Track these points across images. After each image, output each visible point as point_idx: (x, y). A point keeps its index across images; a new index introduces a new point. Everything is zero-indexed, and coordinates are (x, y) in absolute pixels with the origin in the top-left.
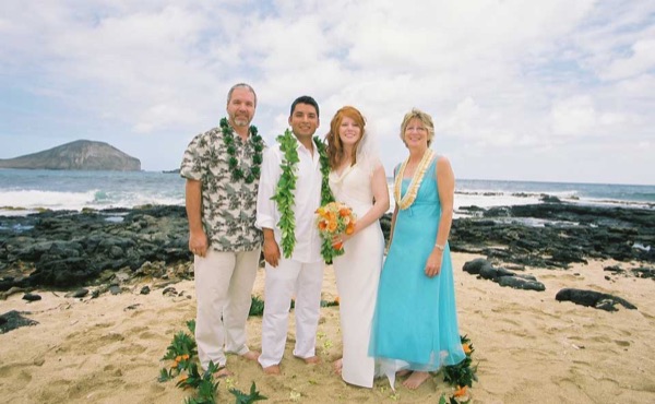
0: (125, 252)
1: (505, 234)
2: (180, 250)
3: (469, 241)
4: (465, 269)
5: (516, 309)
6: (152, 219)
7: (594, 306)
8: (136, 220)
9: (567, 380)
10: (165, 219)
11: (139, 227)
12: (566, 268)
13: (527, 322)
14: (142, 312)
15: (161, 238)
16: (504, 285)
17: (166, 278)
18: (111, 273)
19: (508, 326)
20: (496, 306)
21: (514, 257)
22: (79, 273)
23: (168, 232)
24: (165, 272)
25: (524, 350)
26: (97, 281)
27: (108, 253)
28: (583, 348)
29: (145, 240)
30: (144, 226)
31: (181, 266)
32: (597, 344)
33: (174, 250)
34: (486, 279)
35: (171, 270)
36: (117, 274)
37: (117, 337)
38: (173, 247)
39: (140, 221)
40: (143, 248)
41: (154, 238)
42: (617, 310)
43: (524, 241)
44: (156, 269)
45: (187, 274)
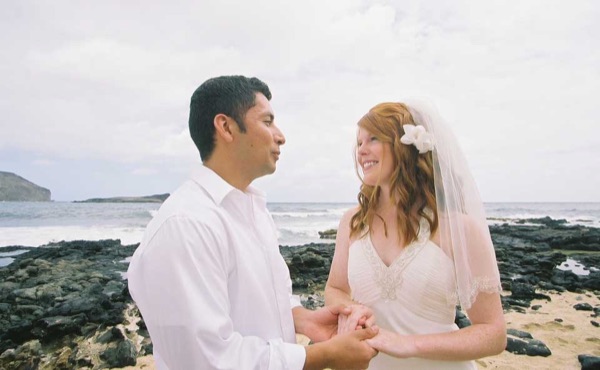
2: (67, 320)
8: (23, 266)
10: (62, 262)
11: (26, 275)
15: (51, 293)
23: (63, 281)
29: (28, 298)
30: (33, 274)
31: (66, 347)
33: (58, 320)
35: (49, 357)
38: (58, 316)
39: (29, 267)
40: (19, 313)
41: (40, 293)
44: (23, 358)
45: (74, 363)
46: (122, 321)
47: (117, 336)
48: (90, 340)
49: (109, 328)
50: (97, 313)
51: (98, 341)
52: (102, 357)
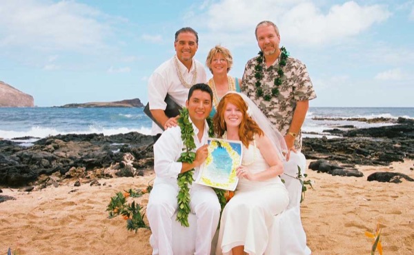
0: (50, 164)
1: (349, 146)
2: (95, 159)
3: (319, 151)
4: (310, 167)
5: (337, 186)
6: (62, 142)
7: (388, 181)
8: (48, 144)
9: (351, 212)
10: (71, 142)
11: (53, 148)
12: (386, 165)
13: (340, 191)
14: (81, 193)
15: (73, 155)
16: (335, 175)
17: (89, 178)
18: (46, 177)
19: (326, 193)
20: (324, 184)
21: (350, 159)
22: (25, 175)
23: (78, 151)
24: (86, 174)
25: (332, 202)
26: (37, 182)
27: (39, 164)
28: (369, 200)
29: (62, 157)
30: (56, 148)
31: (98, 170)
32: (378, 198)
33: (90, 160)
34: (323, 172)
35: (91, 172)
36: (51, 177)
37: (72, 203)
38: (89, 158)
39: (53, 144)
40: (62, 162)
41: (68, 155)
42: (401, 182)
43: (363, 149)
44: (79, 172)
45: (104, 175)
46: (124, 160)
47: (122, 166)
48: (109, 168)
49: (118, 164)
50: (108, 159)
51: (112, 168)
52: (116, 174)
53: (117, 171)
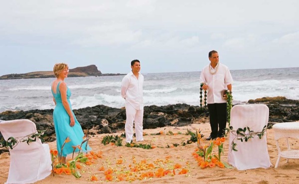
6: (40, 116)
39: (33, 117)
46: (102, 123)
47: (101, 127)
48: (92, 129)
52: (98, 133)
53: (98, 131)
